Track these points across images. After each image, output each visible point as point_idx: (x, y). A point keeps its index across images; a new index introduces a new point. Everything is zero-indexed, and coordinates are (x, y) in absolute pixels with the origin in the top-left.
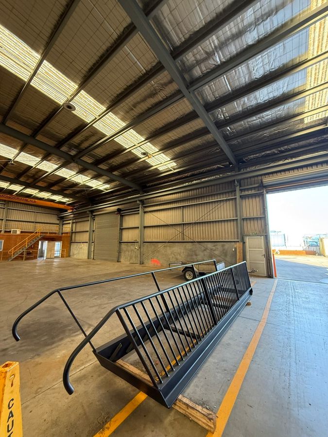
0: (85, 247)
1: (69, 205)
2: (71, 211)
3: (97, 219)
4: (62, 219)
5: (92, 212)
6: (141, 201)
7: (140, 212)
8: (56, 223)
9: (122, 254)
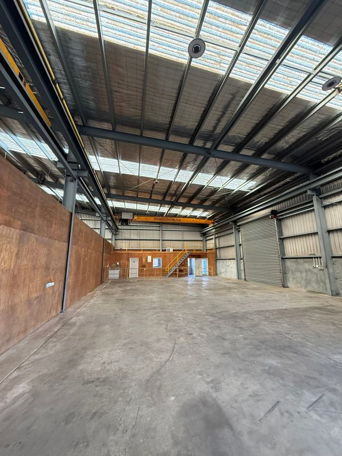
0: (233, 264)
2: (212, 225)
5: (235, 222)
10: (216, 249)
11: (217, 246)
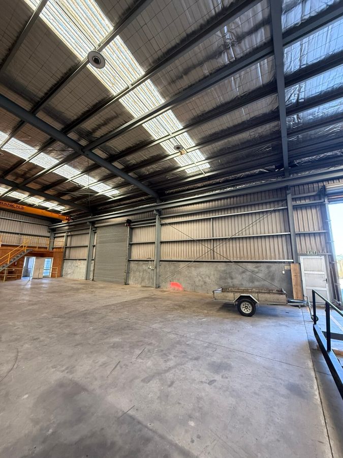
0: (83, 265)
1: (64, 214)
2: (66, 221)
3: (98, 231)
4: (53, 231)
5: (93, 223)
6: (157, 211)
7: (156, 224)
8: (46, 235)
9: (132, 275)
10: (66, 248)
11: (68, 245)
